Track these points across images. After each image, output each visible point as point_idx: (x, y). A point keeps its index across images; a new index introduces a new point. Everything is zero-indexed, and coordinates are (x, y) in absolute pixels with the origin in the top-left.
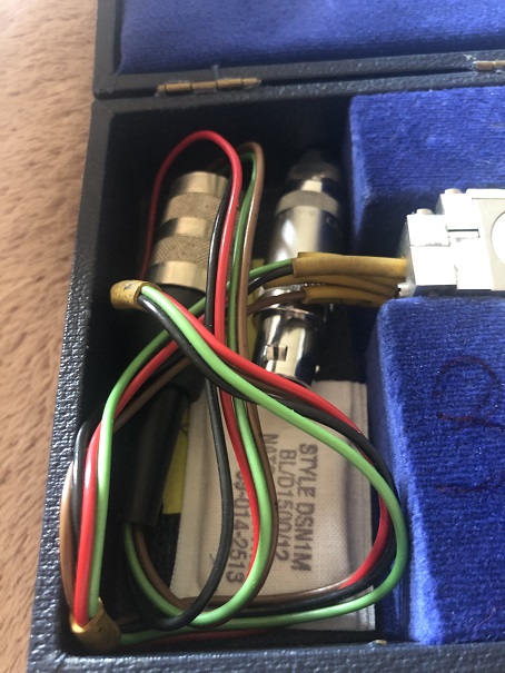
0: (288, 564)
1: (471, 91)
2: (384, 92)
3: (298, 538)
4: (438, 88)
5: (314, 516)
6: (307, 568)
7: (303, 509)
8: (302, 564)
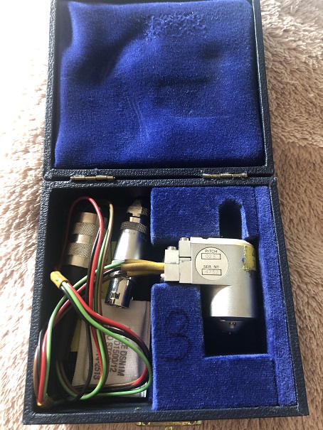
0: (116, 373)
1: (200, 188)
2: (165, 187)
3: (120, 364)
4: (187, 186)
5: (127, 357)
6: (123, 375)
7: (123, 353)
8: (121, 373)
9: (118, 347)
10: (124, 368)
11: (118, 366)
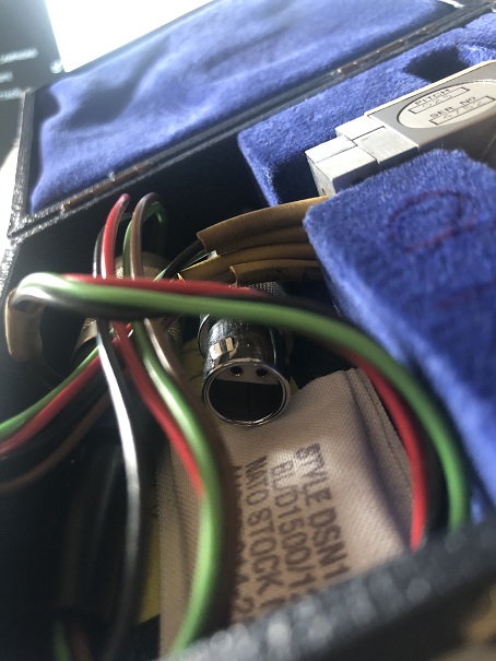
3: (325, 562)
4: (313, 96)
5: (339, 522)
7: (320, 520)
9: (296, 510)
10: (343, 570)
11: (319, 572)
